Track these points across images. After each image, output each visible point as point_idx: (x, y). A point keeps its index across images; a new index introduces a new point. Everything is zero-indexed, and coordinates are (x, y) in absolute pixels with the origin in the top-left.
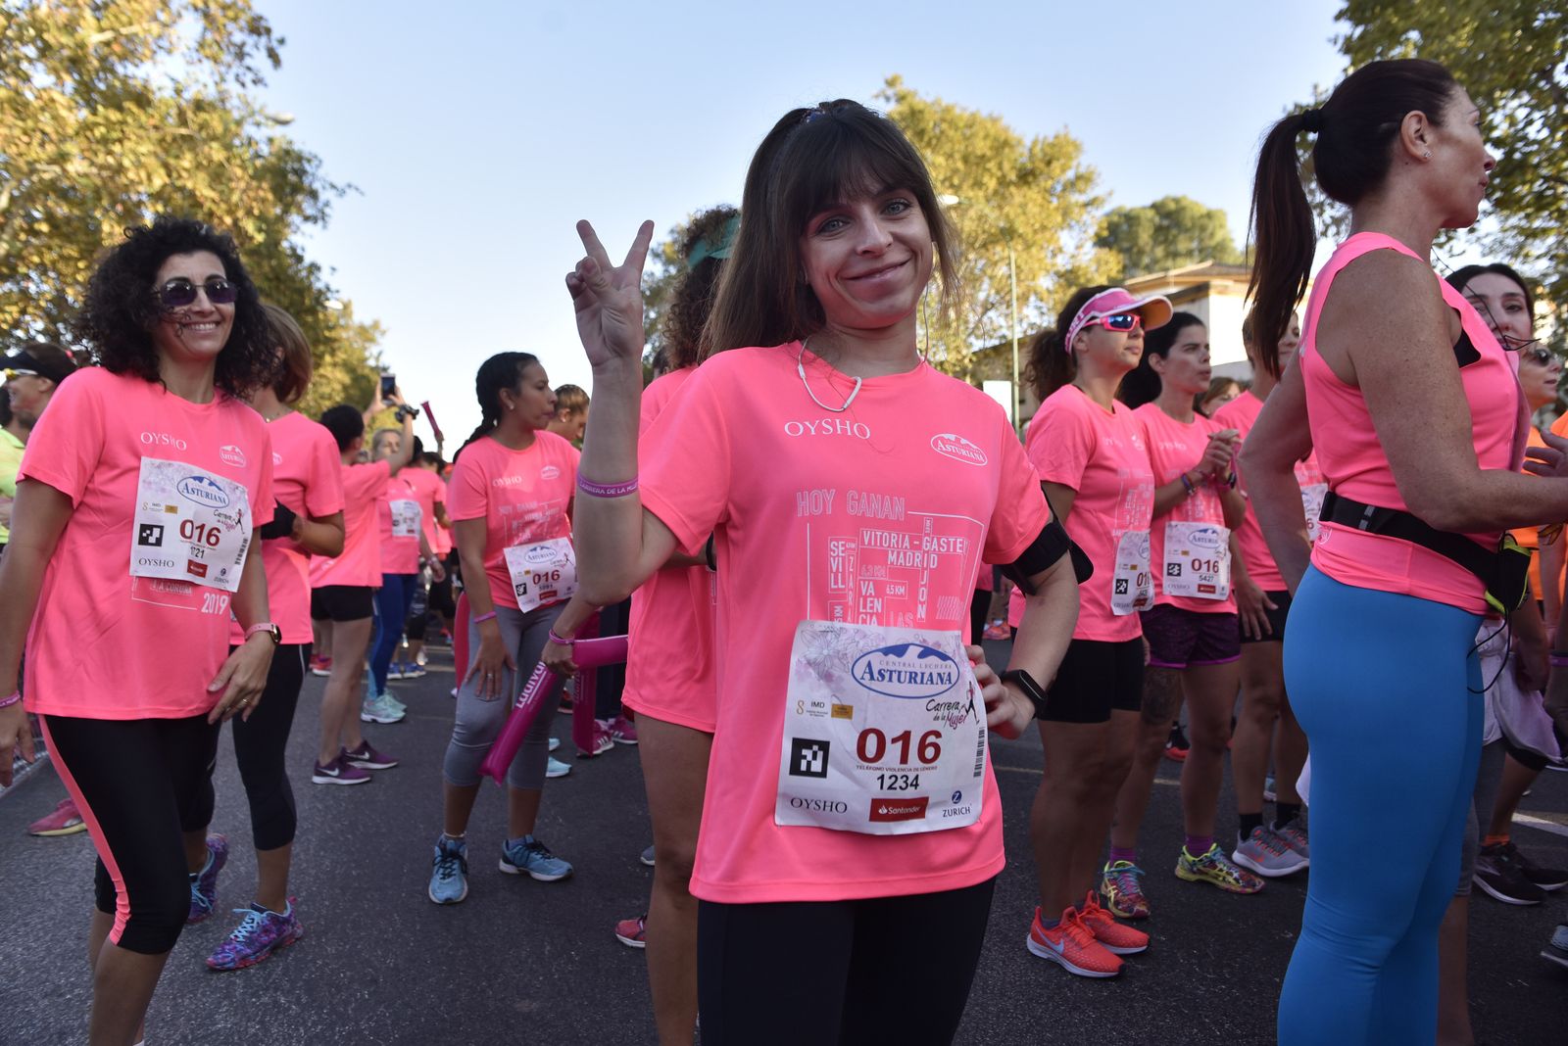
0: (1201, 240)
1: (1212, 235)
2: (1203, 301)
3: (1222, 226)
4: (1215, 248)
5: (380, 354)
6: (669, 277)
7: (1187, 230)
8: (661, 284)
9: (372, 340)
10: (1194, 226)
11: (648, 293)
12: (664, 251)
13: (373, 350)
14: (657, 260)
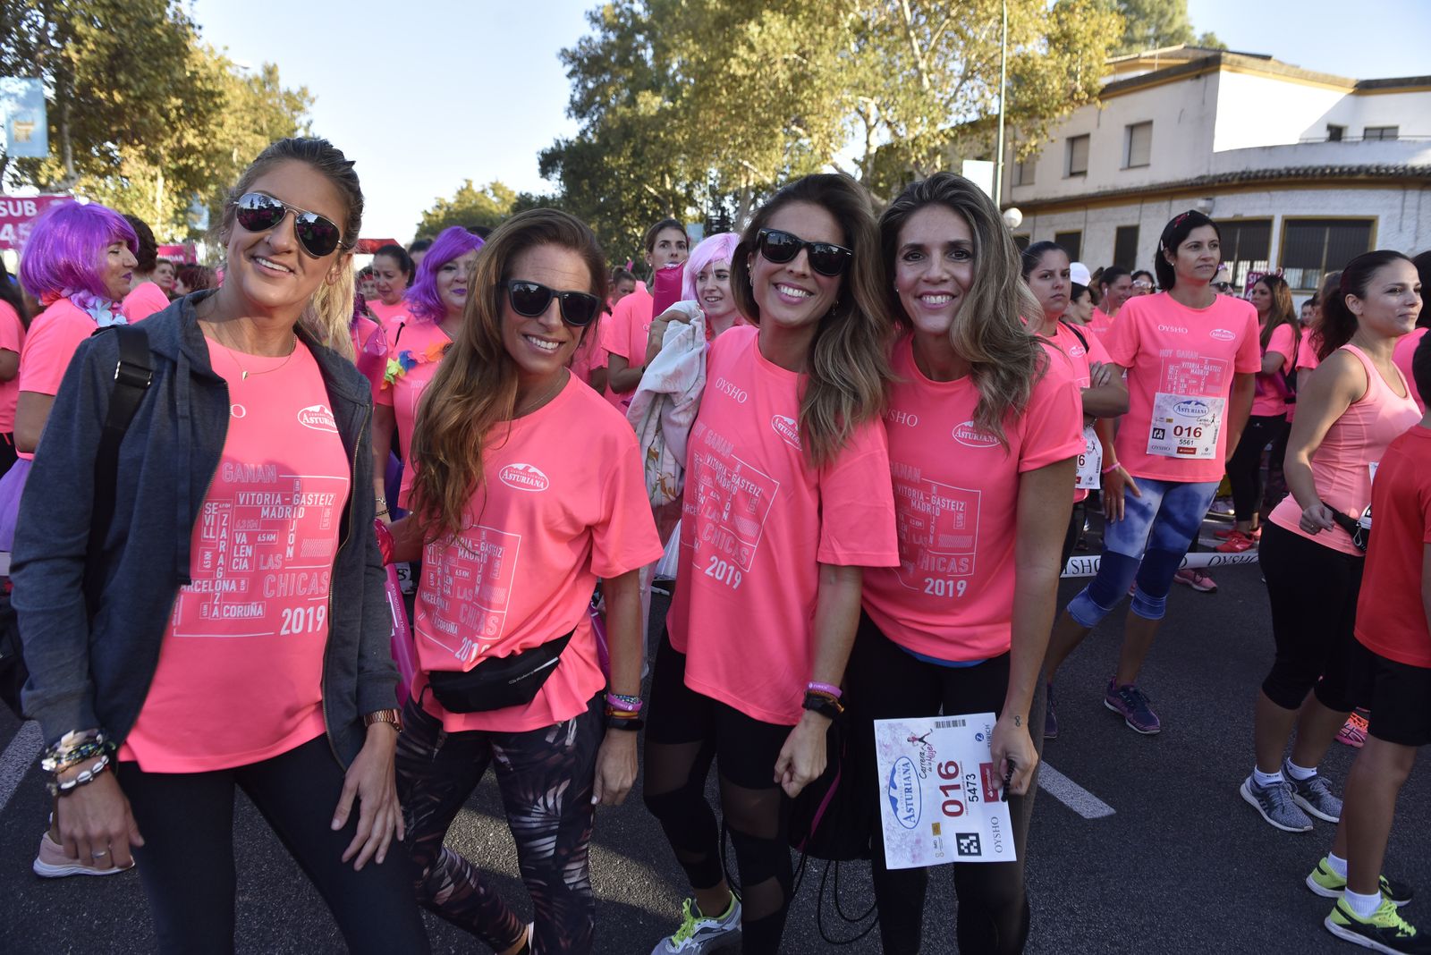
0: (1159, 27)
1: (1171, 21)
2: (1210, 78)
3: (1181, 13)
4: (1173, 36)
5: (309, 124)
6: (608, 44)
7: (1145, 16)
8: (600, 51)
9: (299, 109)
10: (1152, 11)
11: (586, 61)
12: (603, 15)
13: (302, 119)
14: (595, 25)
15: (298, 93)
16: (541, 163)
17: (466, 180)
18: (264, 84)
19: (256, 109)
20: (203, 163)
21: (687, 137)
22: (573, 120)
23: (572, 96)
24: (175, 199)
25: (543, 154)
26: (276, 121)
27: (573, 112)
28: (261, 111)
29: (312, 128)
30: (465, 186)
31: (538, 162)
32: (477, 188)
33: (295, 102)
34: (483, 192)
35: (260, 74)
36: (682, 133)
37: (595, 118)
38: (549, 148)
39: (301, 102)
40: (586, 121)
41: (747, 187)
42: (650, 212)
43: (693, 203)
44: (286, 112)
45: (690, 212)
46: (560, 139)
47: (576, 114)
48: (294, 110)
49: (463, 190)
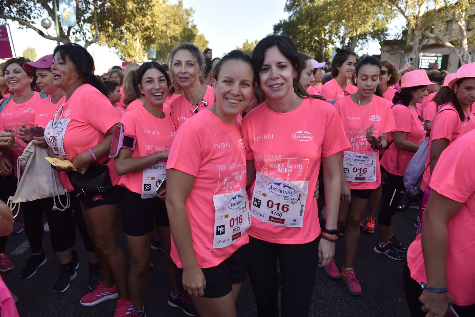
15: (190, 10)
16: (274, 29)
17: (246, 40)
18: (178, 7)
19: (175, 15)
20: (152, 33)
21: (335, 13)
22: (287, 12)
23: (286, 3)
24: (143, 47)
25: (275, 26)
26: (182, 20)
27: (286, 9)
28: (176, 16)
29: (194, 22)
30: (246, 42)
31: (273, 29)
32: (250, 42)
33: (188, 13)
34: (252, 44)
35: (177, 3)
36: (333, 12)
37: (295, 11)
38: (277, 23)
39: (191, 13)
40: (291, 13)
41: (356, 35)
42: (314, 47)
43: (333, 43)
44: (185, 16)
45: (330, 46)
46: (282, 19)
47: (288, 10)
48: (188, 16)
49: (245, 43)
